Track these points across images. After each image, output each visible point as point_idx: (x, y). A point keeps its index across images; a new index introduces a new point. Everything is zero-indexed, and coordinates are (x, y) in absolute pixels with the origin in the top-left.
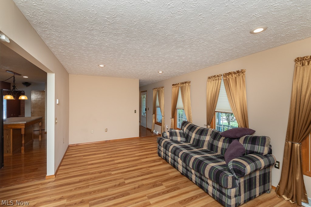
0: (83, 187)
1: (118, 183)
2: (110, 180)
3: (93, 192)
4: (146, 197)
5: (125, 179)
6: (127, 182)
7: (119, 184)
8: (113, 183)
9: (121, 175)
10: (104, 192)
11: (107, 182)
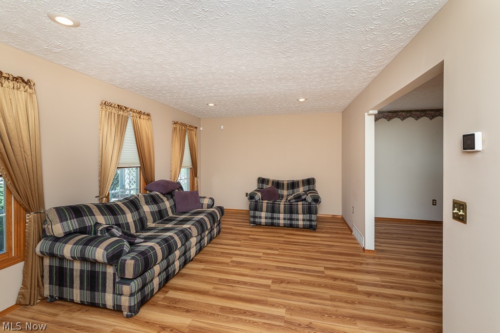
0: (341, 301)
1: (283, 285)
2: (294, 297)
3: (322, 287)
4: (262, 258)
5: (268, 286)
6: (269, 282)
7: (282, 282)
8: (290, 288)
9: (269, 299)
10: (307, 280)
11: (299, 293)
